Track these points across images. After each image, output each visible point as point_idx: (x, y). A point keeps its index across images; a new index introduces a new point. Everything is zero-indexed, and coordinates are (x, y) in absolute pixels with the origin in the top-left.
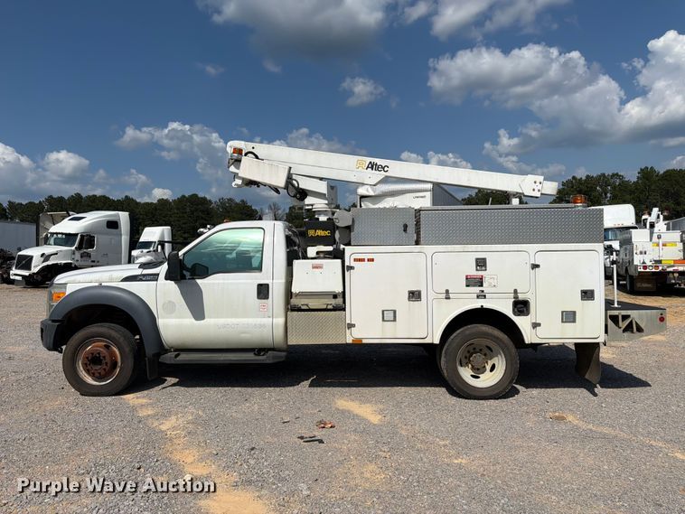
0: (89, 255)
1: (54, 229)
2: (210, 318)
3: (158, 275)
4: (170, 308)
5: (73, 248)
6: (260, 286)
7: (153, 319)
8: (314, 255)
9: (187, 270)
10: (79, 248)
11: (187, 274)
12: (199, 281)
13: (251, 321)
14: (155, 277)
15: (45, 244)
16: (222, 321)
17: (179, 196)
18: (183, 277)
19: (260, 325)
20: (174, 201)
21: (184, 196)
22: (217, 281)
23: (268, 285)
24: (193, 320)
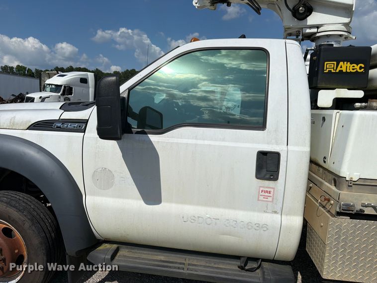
0: (69, 99)
1: (48, 81)
2: (171, 202)
3: (86, 122)
4: (105, 179)
5: (59, 94)
6: (262, 155)
7: (77, 196)
8: (329, 104)
9: (134, 116)
10: (63, 94)
11: (133, 123)
12: (154, 138)
13: (243, 216)
14: (80, 126)
15: (43, 91)
16: (190, 210)
17: (125, 70)
18: (127, 129)
19: (258, 225)
20: (122, 73)
21: (128, 70)
22: (185, 141)
23: (277, 155)
24: (142, 202)
